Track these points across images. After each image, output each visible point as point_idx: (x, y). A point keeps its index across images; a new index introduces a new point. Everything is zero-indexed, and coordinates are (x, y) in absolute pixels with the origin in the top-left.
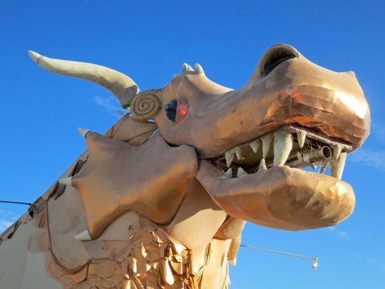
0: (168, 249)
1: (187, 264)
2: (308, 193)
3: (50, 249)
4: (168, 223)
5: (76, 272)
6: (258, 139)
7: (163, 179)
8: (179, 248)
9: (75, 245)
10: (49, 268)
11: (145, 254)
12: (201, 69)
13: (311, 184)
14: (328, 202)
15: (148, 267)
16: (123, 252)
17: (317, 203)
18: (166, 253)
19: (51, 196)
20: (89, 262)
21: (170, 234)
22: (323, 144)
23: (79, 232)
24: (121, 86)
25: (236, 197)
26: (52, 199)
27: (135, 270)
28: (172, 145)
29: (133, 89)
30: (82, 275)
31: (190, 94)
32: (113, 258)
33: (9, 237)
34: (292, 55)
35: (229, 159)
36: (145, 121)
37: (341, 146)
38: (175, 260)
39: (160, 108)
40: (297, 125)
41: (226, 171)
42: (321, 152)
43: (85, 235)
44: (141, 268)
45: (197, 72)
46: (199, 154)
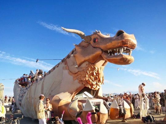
0: (94, 68)
1: (98, 71)
2: (127, 59)
3: (69, 69)
4: (94, 63)
5: (75, 74)
6: (116, 48)
7: (94, 55)
8: (96, 68)
9: (75, 68)
10: (69, 73)
11: (90, 70)
12: (100, 32)
13: (127, 57)
14: (130, 61)
15: (91, 72)
16: (85, 69)
17: (128, 61)
18: (94, 69)
19: (67, 58)
20: (78, 72)
21: (95, 65)
22: (128, 49)
23: (75, 66)
24: (82, 35)
25: (112, 60)
26: (67, 59)
27: (88, 73)
28: (94, 48)
29: (84, 35)
30: (77, 74)
31: (98, 37)
32: (83, 70)
33: (58, 67)
34: (123, 33)
35: (109, 51)
36: (88, 42)
37: (131, 49)
38: (96, 71)
39: (91, 40)
40: (124, 46)
41: (108, 54)
42: (128, 51)
43: (77, 66)
44: (89, 72)
45: (99, 32)
46: (102, 50)
